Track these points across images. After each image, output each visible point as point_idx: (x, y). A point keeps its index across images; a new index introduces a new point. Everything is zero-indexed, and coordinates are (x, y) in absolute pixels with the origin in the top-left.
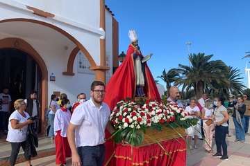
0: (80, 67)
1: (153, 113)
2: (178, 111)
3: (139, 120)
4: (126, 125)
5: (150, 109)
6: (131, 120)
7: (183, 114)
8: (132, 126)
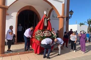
0: (53, 17)
1: (45, 34)
2: (53, 34)
3: (40, 35)
4: (37, 36)
5: (45, 33)
6: (38, 35)
7: (54, 35)
8: (38, 36)
